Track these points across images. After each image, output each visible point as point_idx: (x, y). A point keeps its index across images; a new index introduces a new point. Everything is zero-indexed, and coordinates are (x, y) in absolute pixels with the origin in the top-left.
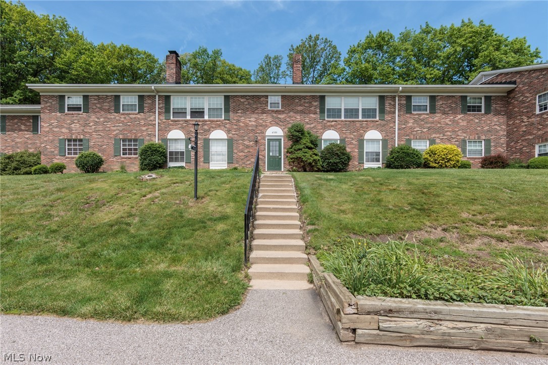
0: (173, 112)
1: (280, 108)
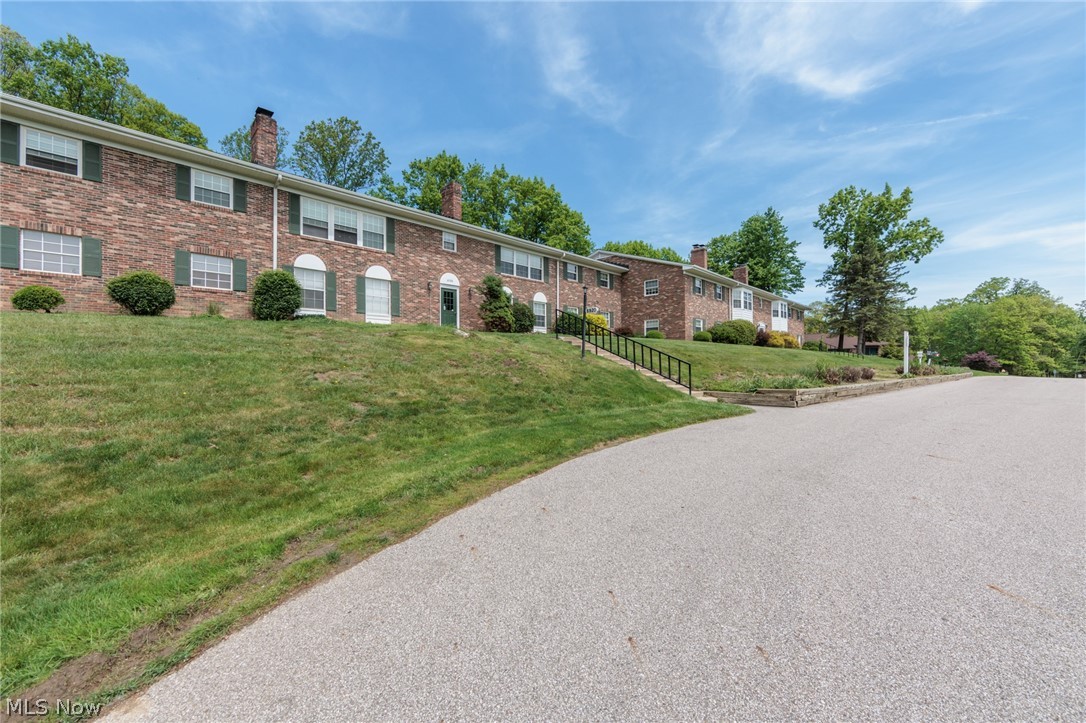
0: (304, 225)
1: (455, 251)
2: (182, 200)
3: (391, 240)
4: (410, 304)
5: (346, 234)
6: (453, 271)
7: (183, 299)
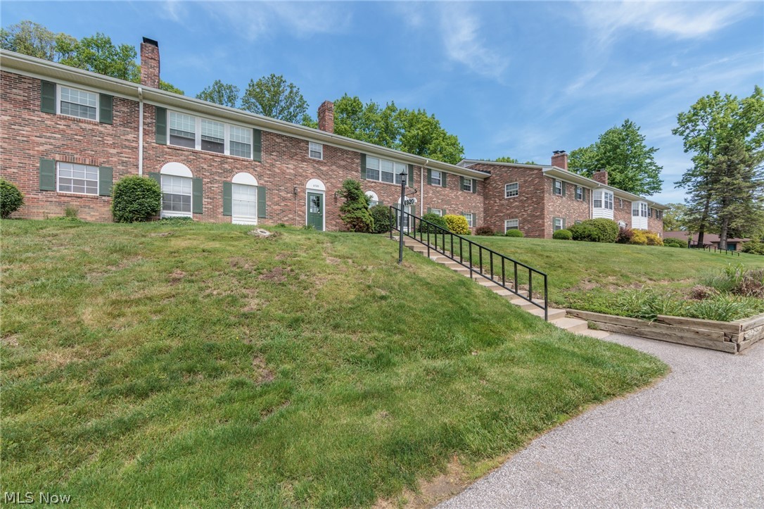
0: (171, 136)
1: (322, 159)
2: (47, 113)
3: (257, 149)
4: (276, 207)
5: (213, 144)
6: (319, 177)
7: (48, 203)
